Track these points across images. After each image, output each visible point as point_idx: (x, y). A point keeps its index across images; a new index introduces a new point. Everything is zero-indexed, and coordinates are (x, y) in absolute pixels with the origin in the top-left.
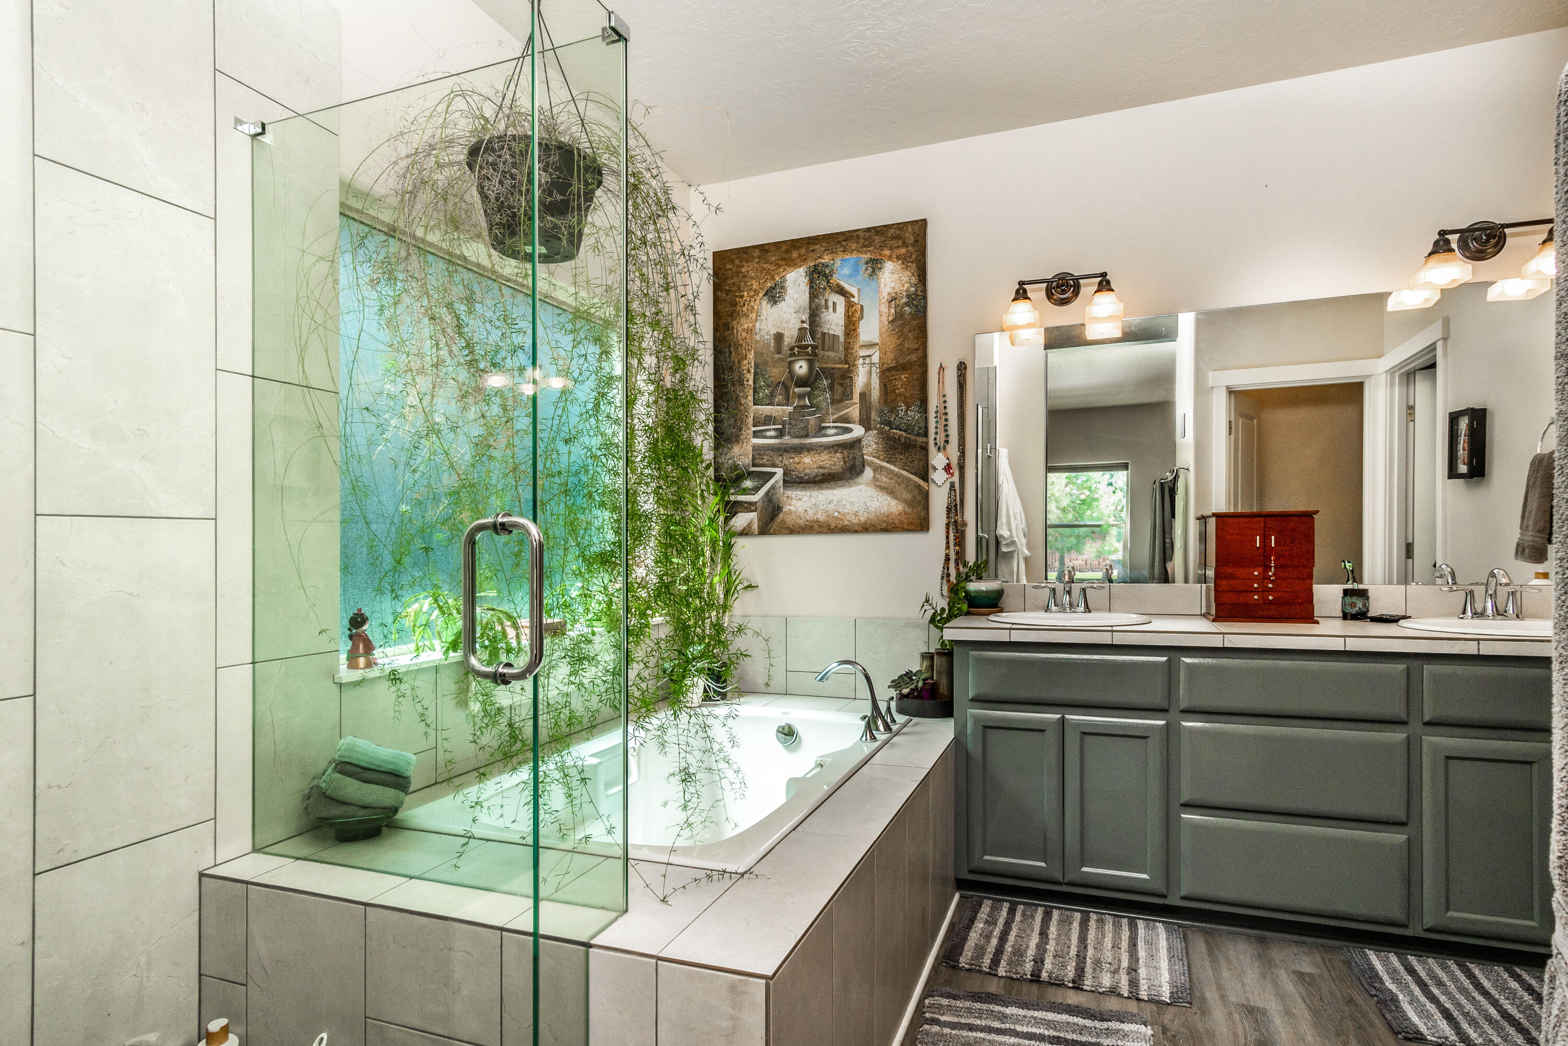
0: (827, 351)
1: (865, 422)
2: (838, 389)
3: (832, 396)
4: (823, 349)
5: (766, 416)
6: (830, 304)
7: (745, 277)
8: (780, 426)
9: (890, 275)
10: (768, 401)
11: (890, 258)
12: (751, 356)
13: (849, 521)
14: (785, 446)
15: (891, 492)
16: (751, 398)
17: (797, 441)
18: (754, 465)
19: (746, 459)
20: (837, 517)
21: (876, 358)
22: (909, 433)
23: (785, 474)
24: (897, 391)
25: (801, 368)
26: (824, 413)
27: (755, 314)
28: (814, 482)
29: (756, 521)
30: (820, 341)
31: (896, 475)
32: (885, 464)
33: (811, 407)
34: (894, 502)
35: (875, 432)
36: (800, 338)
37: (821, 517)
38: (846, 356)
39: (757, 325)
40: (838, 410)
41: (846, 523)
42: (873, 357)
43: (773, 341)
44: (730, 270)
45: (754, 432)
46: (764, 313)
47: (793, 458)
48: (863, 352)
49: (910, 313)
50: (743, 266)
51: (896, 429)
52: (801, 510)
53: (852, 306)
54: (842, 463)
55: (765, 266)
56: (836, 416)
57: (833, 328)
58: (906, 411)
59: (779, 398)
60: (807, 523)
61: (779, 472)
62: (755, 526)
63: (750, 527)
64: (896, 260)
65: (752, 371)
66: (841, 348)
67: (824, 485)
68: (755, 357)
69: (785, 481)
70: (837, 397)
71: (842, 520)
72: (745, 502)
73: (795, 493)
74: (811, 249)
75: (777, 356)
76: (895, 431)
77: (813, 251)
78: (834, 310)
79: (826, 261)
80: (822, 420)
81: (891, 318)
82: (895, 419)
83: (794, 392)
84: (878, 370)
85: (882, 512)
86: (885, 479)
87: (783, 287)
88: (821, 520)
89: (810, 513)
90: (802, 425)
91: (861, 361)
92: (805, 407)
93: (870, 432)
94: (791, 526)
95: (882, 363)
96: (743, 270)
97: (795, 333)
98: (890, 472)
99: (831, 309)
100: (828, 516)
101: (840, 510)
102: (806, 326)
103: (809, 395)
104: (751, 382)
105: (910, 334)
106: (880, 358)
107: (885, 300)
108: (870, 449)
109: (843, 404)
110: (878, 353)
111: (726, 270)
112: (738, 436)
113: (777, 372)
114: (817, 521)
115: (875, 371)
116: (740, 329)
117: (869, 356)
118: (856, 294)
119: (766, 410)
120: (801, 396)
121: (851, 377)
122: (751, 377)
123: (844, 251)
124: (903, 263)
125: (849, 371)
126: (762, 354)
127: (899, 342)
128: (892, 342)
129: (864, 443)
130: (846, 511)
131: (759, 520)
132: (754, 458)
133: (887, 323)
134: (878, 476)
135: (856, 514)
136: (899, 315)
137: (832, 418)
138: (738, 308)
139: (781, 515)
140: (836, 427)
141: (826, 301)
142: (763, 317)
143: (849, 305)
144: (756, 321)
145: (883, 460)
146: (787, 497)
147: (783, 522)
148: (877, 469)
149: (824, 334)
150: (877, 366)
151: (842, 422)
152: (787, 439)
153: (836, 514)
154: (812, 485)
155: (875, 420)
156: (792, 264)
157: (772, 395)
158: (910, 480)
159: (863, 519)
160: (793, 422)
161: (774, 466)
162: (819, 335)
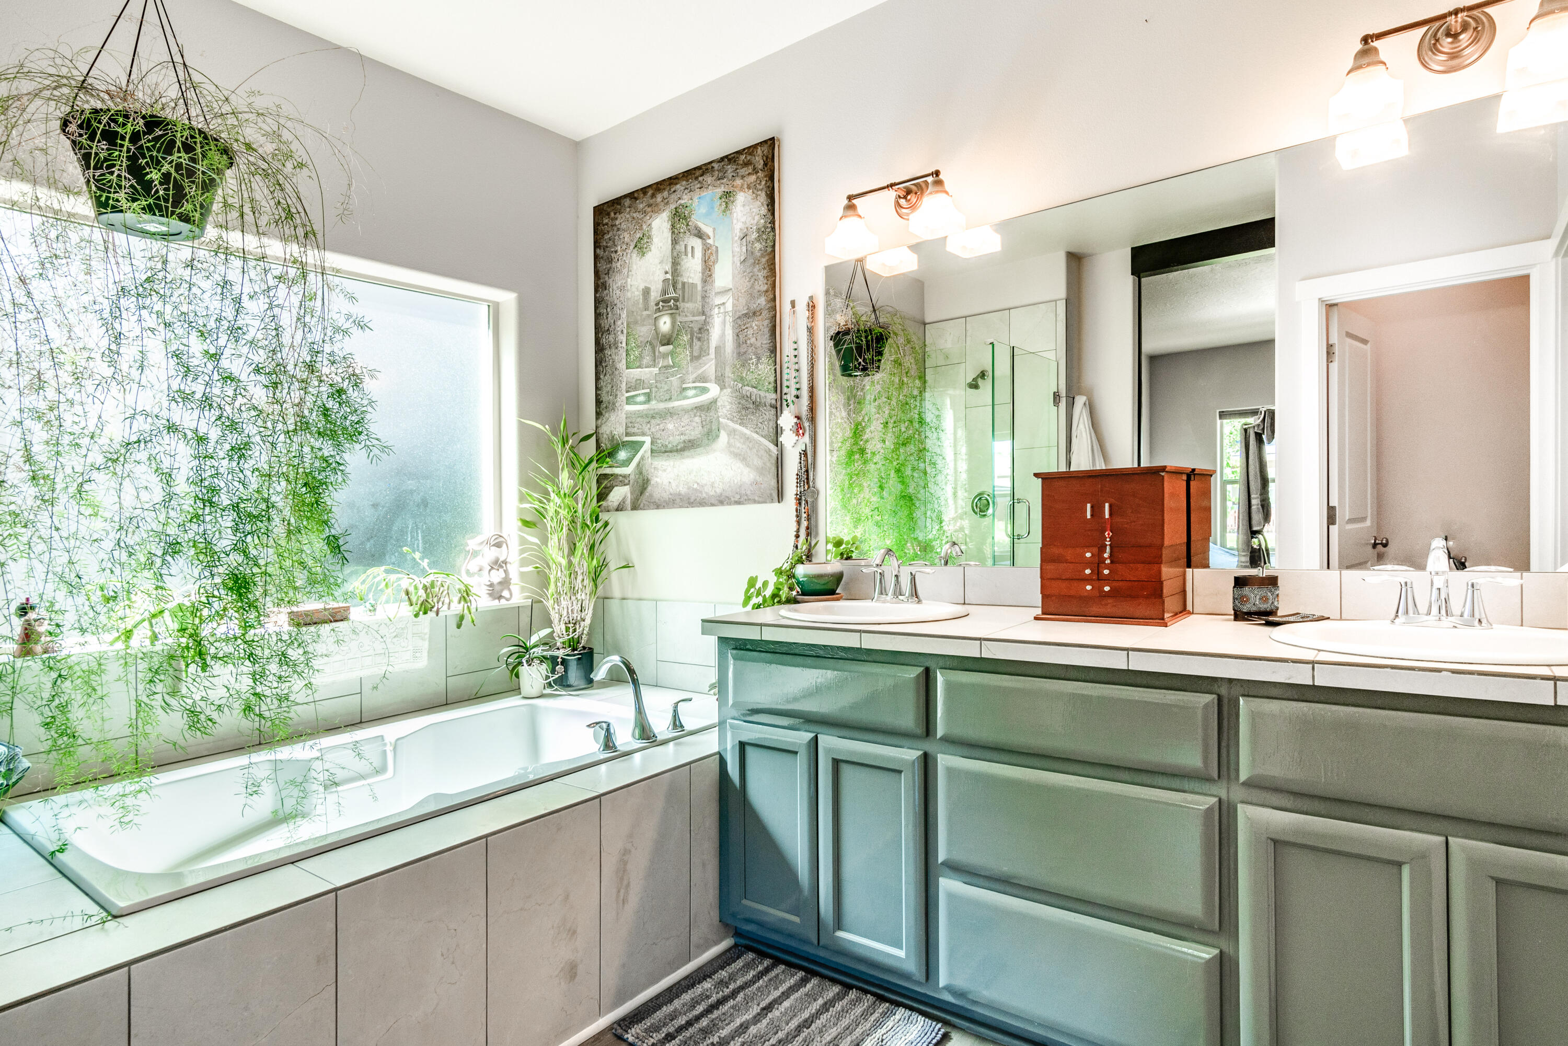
0: (687, 302)
1: (720, 380)
2: (697, 344)
3: (691, 352)
4: (683, 301)
5: (637, 380)
6: (689, 249)
7: (618, 230)
8: (648, 391)
9: (742, 209)
10: (638, 364)
11: (742, 188)
12: (624, 315)
13: (706, 493)
14: (652, 412)
15: (743, 459)
16: (624, 361)
17: (662, 406)
18: (627, 434)
19: (621, 428)
20: (696, 490)
21: (729, 307)
22: (760, 390)
23: (652, 443)
24: (748, 342)
25: (665, 324)
26: (684, 372)
27: (627, 269)
28: (677, 451)
29: (629, 495)
30: (680, 292)
31: (748, 438)
32: (738, 427)
33: (673, 367)
34: (746, 471)
35: (729, 390)
36: (664, 292)
37: (683, 490)
38: (703, 306)
39: (629, 280)
40: (696, 368)
41: (704, 495)
42: (727, 305)
43: (641, 297)
44: (607, 224)
45: (627, 398)
46: (635, 267)
47: (659, 425)
48: (718, 301)
49: (760, 250)
50: (616, 219)
51: (748, 385)
52: (666, 482)
53: (709, 249)
54: (700, 428)
55: (635, 215)
56: (695, 375)
57: (692, 275)
58: (757, 364)
59: (647, 359)
60: (670, 497)
61: (648, 440)
62: (628, 502)
63: (624, 502)
64: (746, 190)
65: (625, 332)
66: (699, 298)
67: (686, 453)
68: (628, 316)
69: (652, 451)
70: (695, 354)
71: (701, 492)
72: (620, 475)
73: (661, 463)
74: (672, 190)
75: (645, 313)
76: (747, 388)
77: (674, 192)
78: (693, 256)
79: (686, 201)
80: (683, 382)
81: (743, 258)
82: (746, 374)
83: (659, 352)
84: (731, 320)
85: (736, 482)
86: (738, 445)
87: (649, 237)
88: (683, 493)
89: (674, 485)
90: (666, 388)
91: (716, 310)
92: (667, 367)
93: (725, 391)
94: (657, 501)
95: (734, 311)
96: (617, 222)
97: (660, 286)
98: (743, 435)
99: (690, 255)
100: (688, 489)
101: (699, 481)
102: (669, 276)
103: (672, 353)
104: (624, 345)
105: (759, 274)
106: (734, 305)
107: (737, 238)
108: (724, 410)
109: (700, 361)
110: (731, 300)
111: (604, 225)
112: (614, 404)
113: (644, 331)
114: (680, 494)
115: (729, 319)
116: (615, 287)
117: (724, 304)
118: (711, 234)
119: (635, 373)
120: (665, 356)
121: (708, 330)
122: (623, 338)
123: (700, 188)
124: (753, 192)
125: (706, 322)
126: (633, 312)
127: (749, 285)
128: (745, 284)
129: (719, 404)
130: (704, 482)
131: (632, 493)
132: (627, 427)
133: (739, 264)
134: (732, 441)
135: (712, 485)
136: (750, 253)
137: (692, 377)
138: (614, 265)
139: (649, 488)
140: (695, 388)
141: (686, 246)
142: (633, 272)
143: (706, 248)
144: (628, 277)
145: (736, 422)
146: (655, 468)
147: (651, 496)
148: (732, 433)
149: (684, 284)
150: (731, 315)
151: (699, 382)
152: (654, 405)
153: (695, 486)
154: (675, 454)
155: (729, 377)
156: (654, 209)
157: (641, 357)
158: (760, 444)
159: (719, 491)
160: (659, 385)
161: (643, 434)
162: (679, 286)
